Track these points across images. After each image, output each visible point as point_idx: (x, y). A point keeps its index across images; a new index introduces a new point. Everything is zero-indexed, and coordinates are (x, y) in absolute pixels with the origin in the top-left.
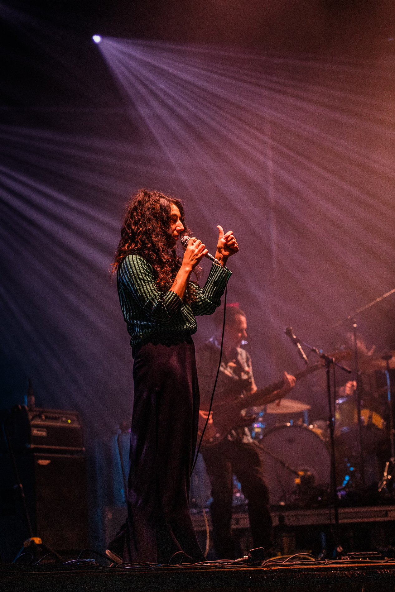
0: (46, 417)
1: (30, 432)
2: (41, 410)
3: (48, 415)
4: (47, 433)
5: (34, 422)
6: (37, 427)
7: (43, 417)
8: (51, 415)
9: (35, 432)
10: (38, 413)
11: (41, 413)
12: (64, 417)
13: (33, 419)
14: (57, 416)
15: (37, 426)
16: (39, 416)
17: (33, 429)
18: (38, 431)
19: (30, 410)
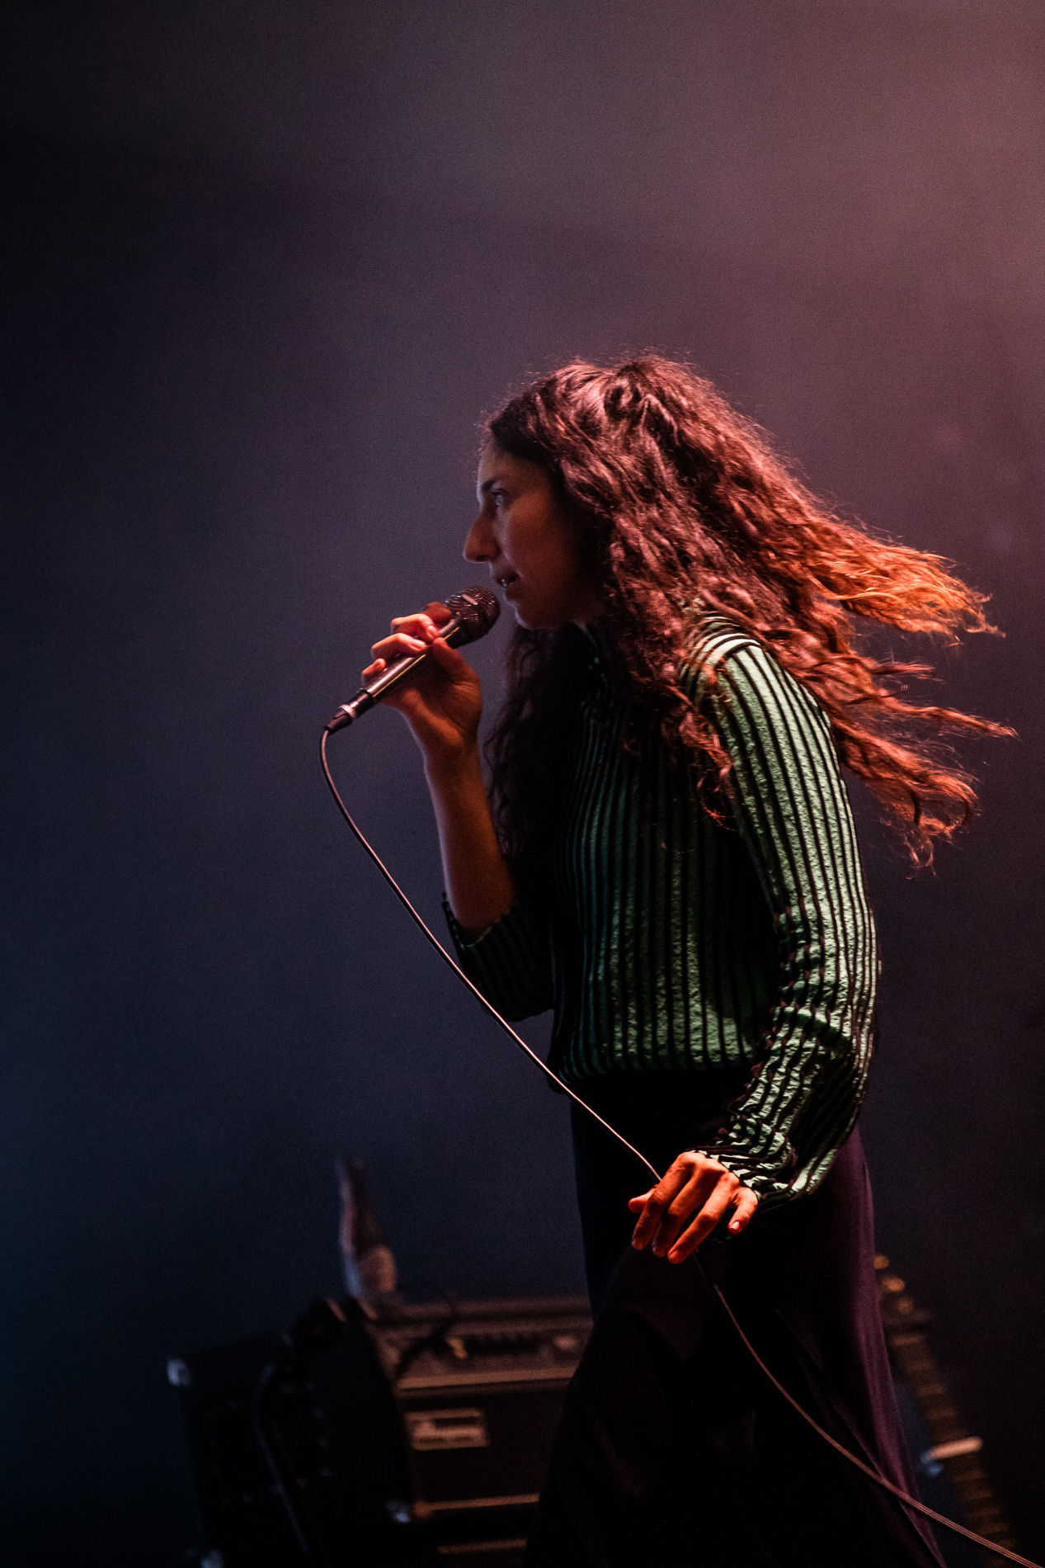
0: (471, 1344)
1: (401, 1434)
2: (441, 1309)
3: (480, 1330)
4: (490, 1432)
5: (413, 1382)
6: (433, 1402)
7: (456, 1344)
8: (494, 1330)
9: (425, 1430)
10: (424, 1332)
11: (444, 1326)
12: (564, 1332)
13: (403, 1368)
14: (526, 1328)
15: (430, 1401)
16: (437, 1346)
17: (412, 1417)
18: (440, 1423)
19: (388, 1320)
